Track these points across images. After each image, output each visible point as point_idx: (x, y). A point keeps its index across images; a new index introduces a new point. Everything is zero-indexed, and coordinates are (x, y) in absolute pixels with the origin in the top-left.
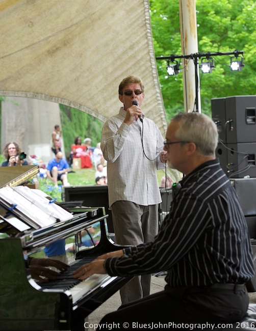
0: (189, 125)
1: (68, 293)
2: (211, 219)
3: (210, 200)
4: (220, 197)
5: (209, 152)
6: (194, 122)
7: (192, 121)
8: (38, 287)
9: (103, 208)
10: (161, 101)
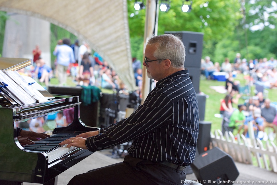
0: (164, 46)
1: (45, 154)
2: (172, 115)
3: (175, 101)
4: (184, 99)
5: (180, 64)
6: (168, 44)
7: (166, 43)
8: (22, 148)
9: (78, 97)
10: (127, 30)
